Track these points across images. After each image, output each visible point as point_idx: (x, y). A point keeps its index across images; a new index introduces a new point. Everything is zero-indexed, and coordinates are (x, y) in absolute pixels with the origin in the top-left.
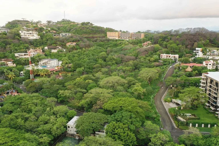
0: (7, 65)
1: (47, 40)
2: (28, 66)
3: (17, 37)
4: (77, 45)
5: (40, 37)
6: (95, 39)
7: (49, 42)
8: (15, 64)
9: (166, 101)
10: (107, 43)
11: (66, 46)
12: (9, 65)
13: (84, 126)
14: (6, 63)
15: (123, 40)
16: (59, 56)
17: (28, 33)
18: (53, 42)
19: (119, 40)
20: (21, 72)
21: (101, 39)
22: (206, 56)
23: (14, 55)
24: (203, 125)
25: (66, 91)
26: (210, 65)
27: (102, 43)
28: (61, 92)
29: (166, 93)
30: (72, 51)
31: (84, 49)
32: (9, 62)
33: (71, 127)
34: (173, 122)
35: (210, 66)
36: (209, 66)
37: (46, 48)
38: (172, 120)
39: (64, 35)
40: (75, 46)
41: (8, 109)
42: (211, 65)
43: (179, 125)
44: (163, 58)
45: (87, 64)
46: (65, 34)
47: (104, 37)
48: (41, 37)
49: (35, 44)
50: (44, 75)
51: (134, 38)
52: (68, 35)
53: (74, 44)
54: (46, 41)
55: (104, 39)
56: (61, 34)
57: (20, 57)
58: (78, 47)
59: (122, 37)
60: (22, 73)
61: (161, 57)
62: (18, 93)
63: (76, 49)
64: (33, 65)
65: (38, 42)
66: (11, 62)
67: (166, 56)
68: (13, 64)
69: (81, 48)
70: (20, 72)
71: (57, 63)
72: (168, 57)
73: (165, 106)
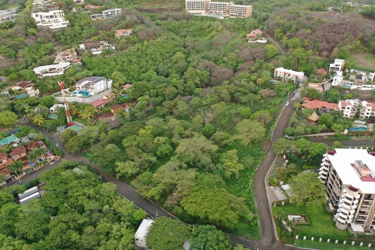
0: (26, 92)
1: (82, 29)
2: (58, 93)
3: (31, 30)
4: (134, 33)
5: (68, 22)
6: (165, 14)
7: (85, 32)
8: (38, 90)
9: (270, 185)
10: (186, 25)
11: (114, 37)
12: (29, 93)
13: (157, 246)
14: (24, 90)
15: (214, 19)
16: (105, 63)
17: (47, 17)
18: (93, 31)
19: (207, 18)
20: (51, 109)
21: (175, 13)
22: (348, 82)
23: (34, 72)
24: (313, 239)
25: (127, 163)
26: (348, 108)
27: (177, 24)
28: (120, 164)
29: (273, 165)
30: (126, 48)
31: (146, 42)
32: (29, 88)
33: (140, 240)
34: (275, 228)
35: (348, 110)
36: (346, 110)
37: (82, 46)
38: (274, 224)
39: (110, 13)
40: (131, 37)
41: (51, 204)
42: (351, 109)
43: (282, 235)
44: (278, 76)
45: (154, 85)
46: (112, 12)
47: (180, 10)
48: (70, 21)
49: (62, 40)
50: (89, 118)
51: (234, 14)
52: (116, 12)
53: (129, 31)
54: (80, 32)
55: (180, 14)
56: (103, 13)
57: (44, 75)
58: (136, 39)
59: (213, 11)
60: (52, 111)
61: (275, 74)
62: (54, 155)
63: (134, 43)
64: (67, 90)
65: (68, 35)
66: (31, 87)
67: (284, 72)
68: (36, 90)
69: (141, 41)
70: (49, 108)
71: (106, 84)
72: (287, 75)
73: (268, 195)
